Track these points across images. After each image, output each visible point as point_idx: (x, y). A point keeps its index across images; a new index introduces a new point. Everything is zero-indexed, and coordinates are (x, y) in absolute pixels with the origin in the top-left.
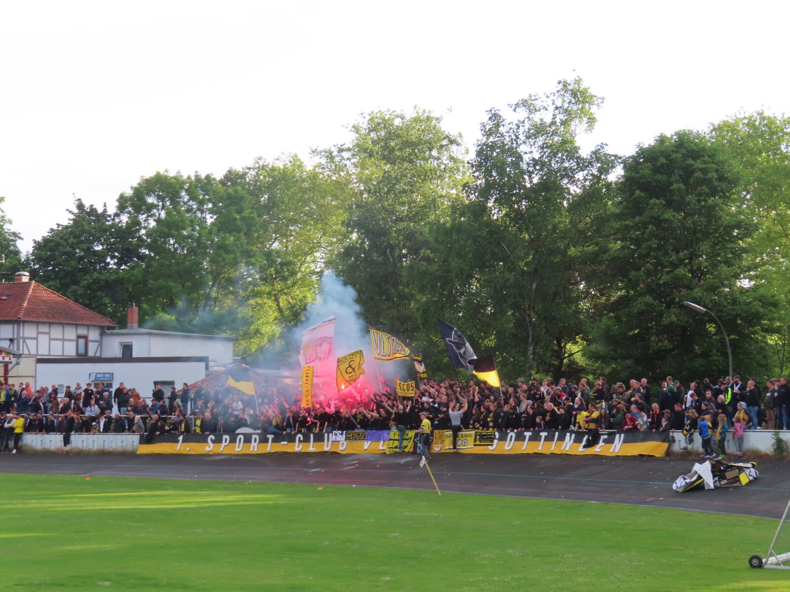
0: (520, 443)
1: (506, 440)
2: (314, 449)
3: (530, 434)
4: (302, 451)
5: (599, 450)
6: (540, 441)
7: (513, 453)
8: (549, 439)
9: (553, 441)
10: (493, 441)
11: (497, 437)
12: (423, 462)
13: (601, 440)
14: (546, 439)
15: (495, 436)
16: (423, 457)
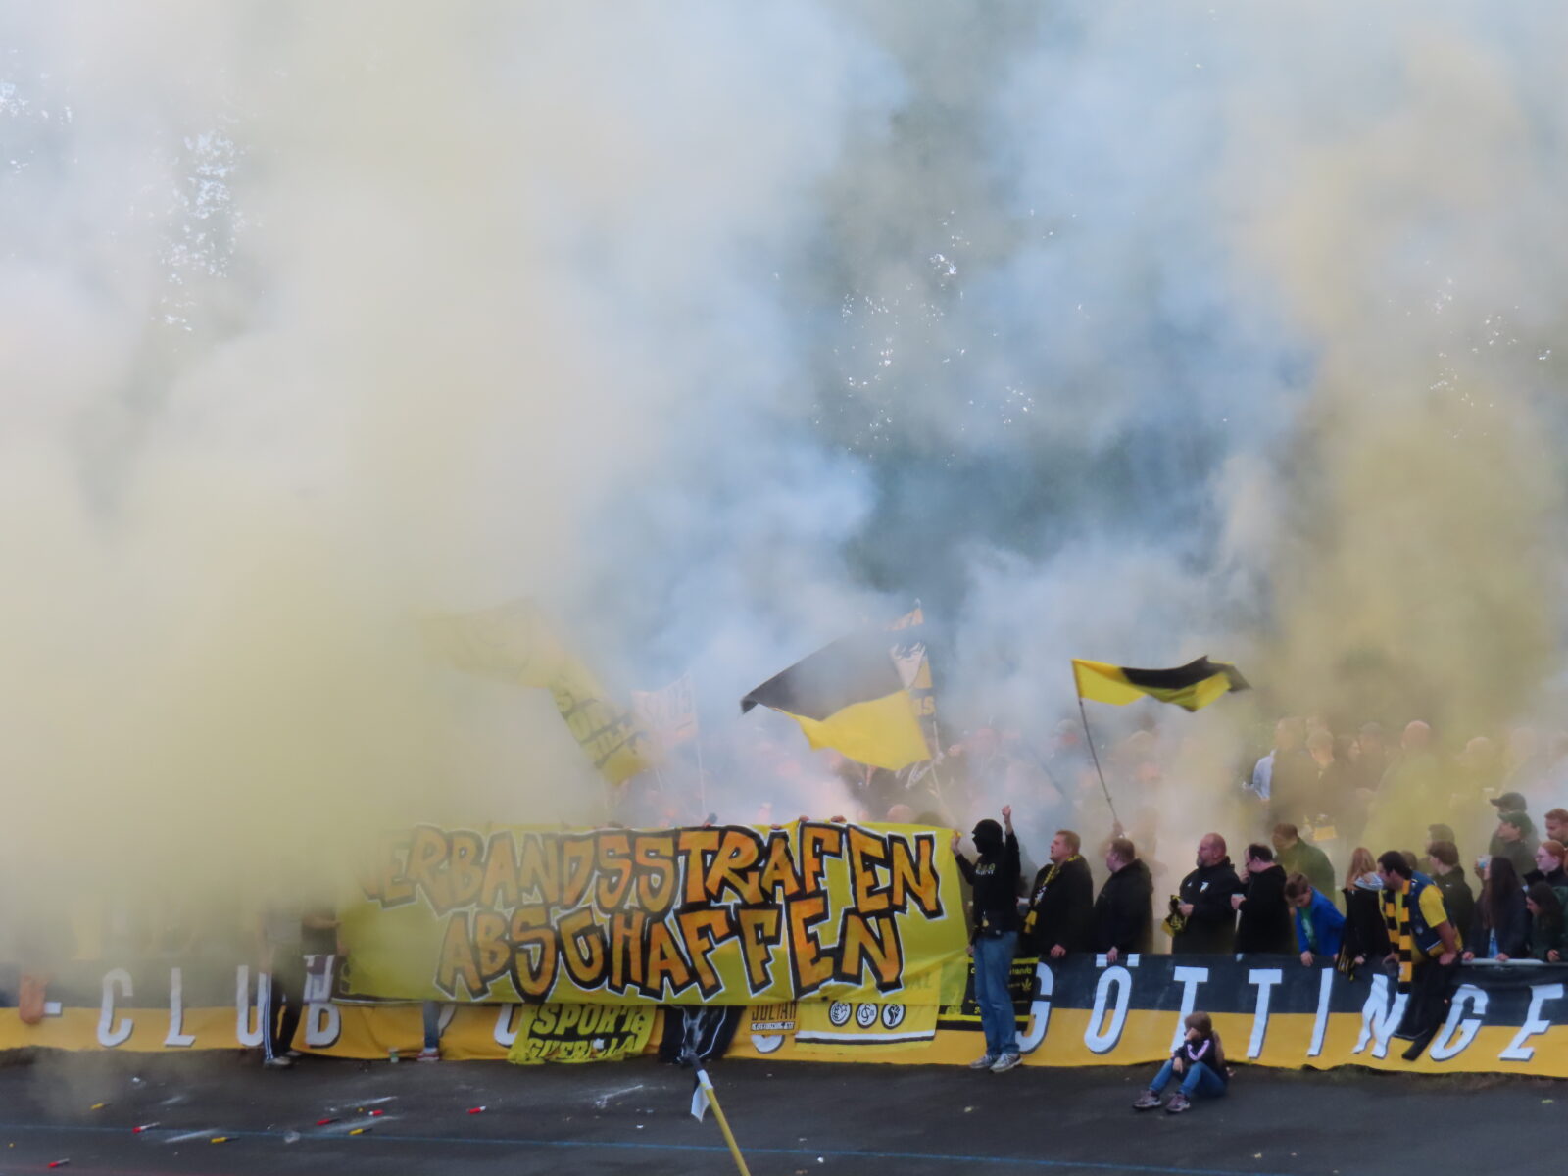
0: (1154, 1016)
1: (1090, 1005)
2: (186, 1040)
3: (1201, 975)
4: (128, 1047)
5: (1524, 1054)
6: (1251, 1009)
7: (1122, 1059)
8: (1294, 998)
9: (1313, 1008)
10: (1025, 1010)
11: (1047, 986)
12: (705, 1093)
13: (1535, 1008)
14: (1280, 1002)
15: (1036, 983)
16: (703, 1075)
